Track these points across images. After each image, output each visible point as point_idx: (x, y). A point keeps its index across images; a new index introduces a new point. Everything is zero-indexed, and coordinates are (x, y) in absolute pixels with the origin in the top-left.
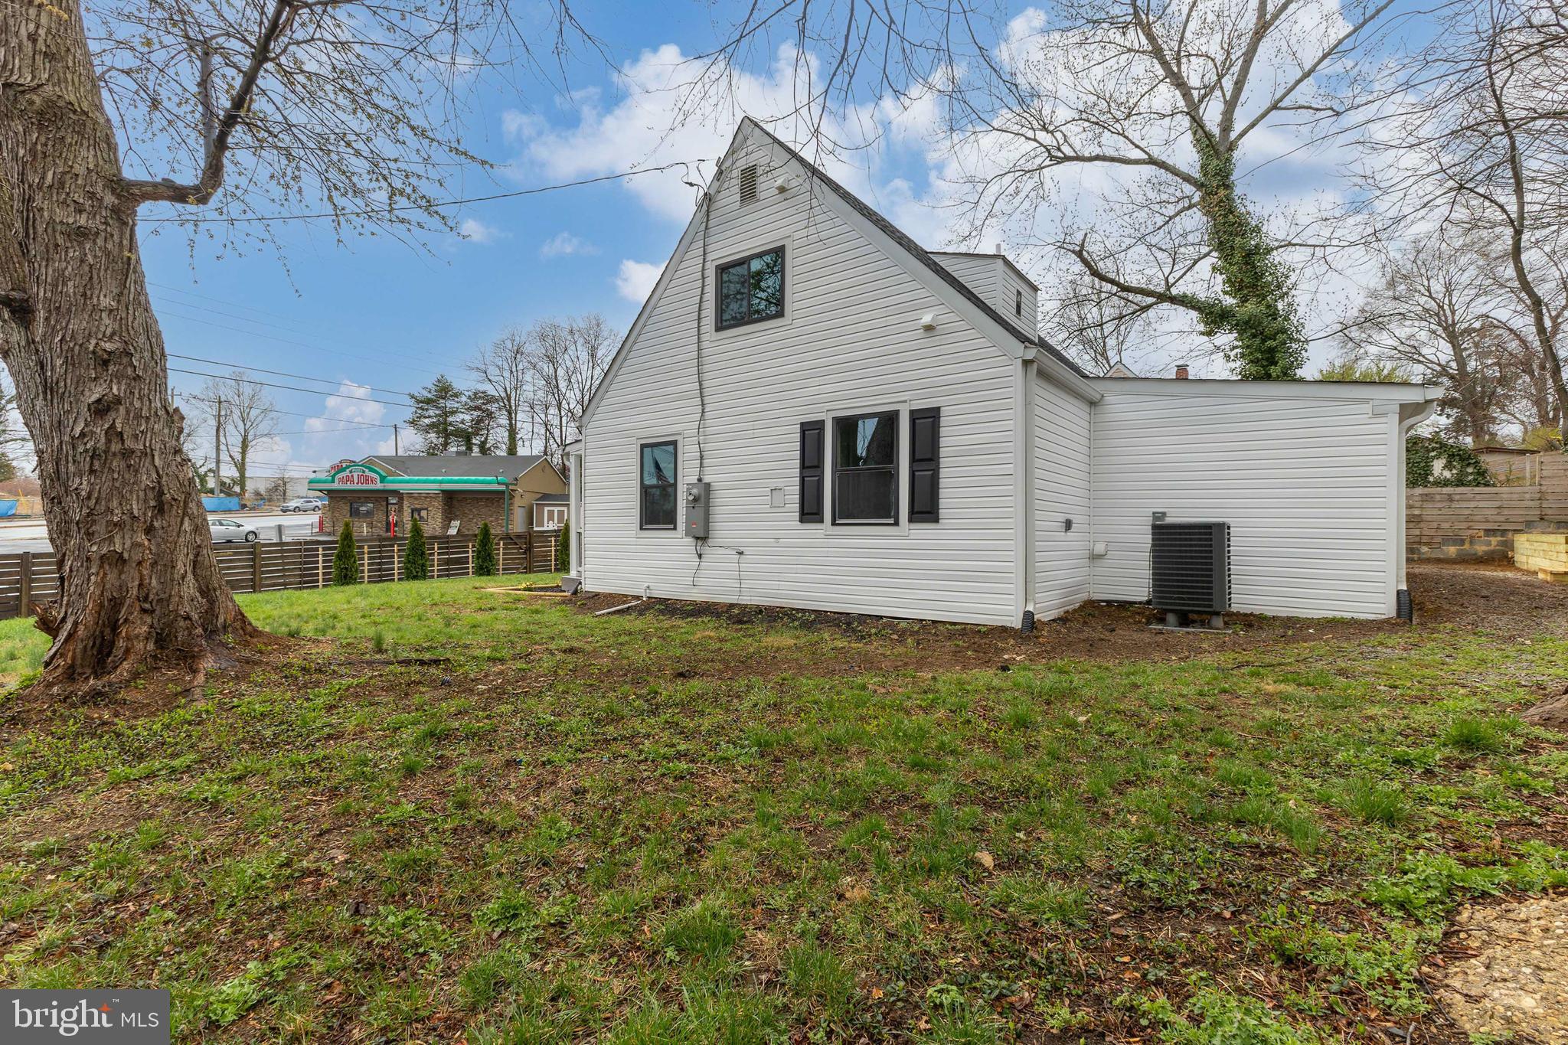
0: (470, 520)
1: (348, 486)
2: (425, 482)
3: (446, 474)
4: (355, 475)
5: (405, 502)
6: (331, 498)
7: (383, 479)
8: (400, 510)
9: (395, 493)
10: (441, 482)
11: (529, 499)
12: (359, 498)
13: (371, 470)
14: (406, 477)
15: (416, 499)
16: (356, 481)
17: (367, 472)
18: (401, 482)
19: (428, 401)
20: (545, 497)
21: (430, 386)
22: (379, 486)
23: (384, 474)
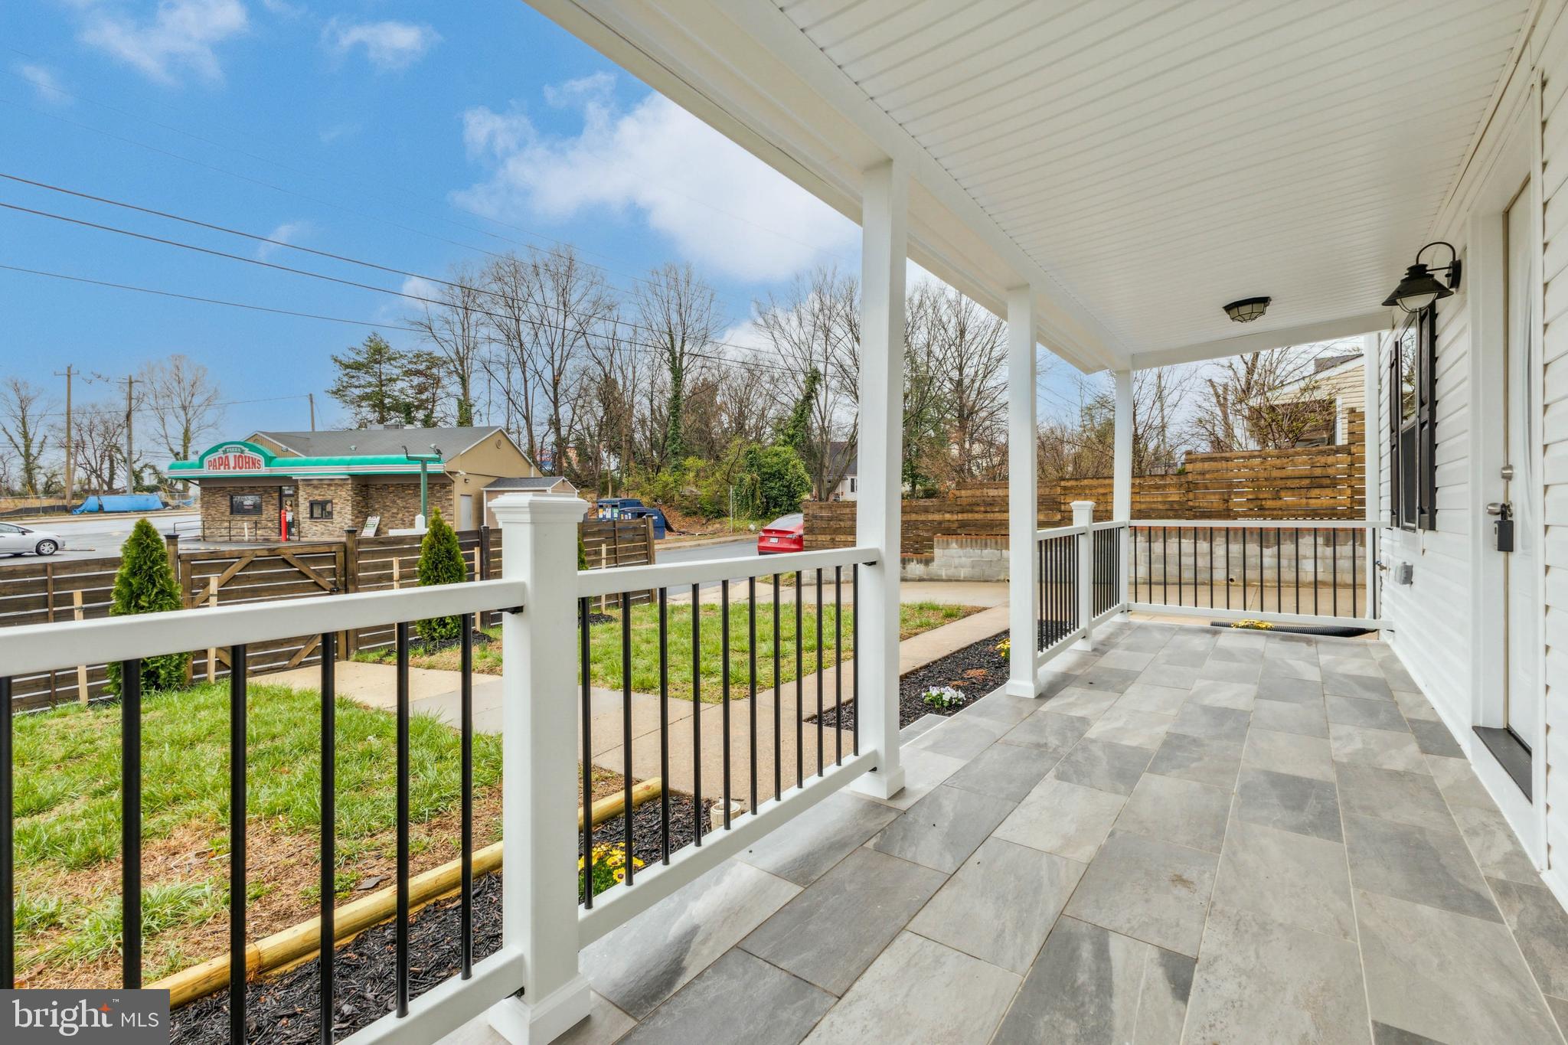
0: (394, 515)
1: (222, 472)
2: (327, 464)
3: (356, 452)
4: (231, 456)
5: (301, 493)
6: (203, 489)
7: (269, 460)
8: (296, 505)
9: (287, 479)
10: (349, 463)
11: (477, 485)
12: (242, 489)
13: (252, 448)
14: (304, 458)
15: (316, 487)
16: (232, 464)
17: (247, 452)
18: (293, 464)
19: (358, 366)
20: (500, 481)
21: (361, 347)
22: (263, 471)
23: (270, 454)
